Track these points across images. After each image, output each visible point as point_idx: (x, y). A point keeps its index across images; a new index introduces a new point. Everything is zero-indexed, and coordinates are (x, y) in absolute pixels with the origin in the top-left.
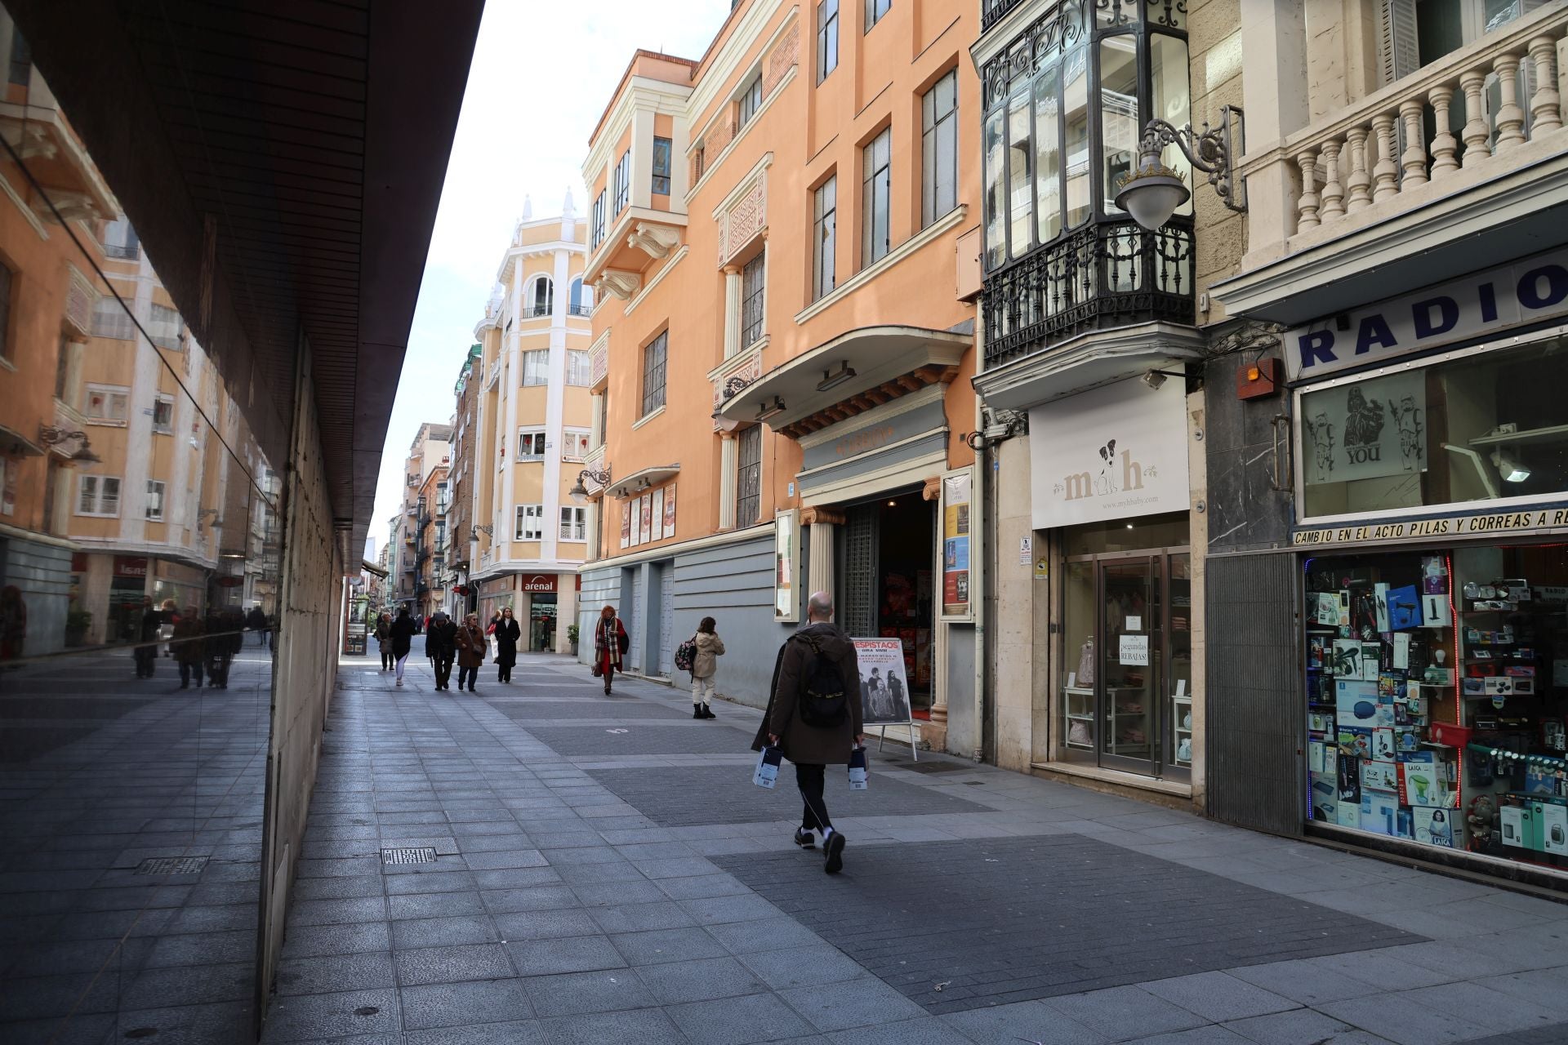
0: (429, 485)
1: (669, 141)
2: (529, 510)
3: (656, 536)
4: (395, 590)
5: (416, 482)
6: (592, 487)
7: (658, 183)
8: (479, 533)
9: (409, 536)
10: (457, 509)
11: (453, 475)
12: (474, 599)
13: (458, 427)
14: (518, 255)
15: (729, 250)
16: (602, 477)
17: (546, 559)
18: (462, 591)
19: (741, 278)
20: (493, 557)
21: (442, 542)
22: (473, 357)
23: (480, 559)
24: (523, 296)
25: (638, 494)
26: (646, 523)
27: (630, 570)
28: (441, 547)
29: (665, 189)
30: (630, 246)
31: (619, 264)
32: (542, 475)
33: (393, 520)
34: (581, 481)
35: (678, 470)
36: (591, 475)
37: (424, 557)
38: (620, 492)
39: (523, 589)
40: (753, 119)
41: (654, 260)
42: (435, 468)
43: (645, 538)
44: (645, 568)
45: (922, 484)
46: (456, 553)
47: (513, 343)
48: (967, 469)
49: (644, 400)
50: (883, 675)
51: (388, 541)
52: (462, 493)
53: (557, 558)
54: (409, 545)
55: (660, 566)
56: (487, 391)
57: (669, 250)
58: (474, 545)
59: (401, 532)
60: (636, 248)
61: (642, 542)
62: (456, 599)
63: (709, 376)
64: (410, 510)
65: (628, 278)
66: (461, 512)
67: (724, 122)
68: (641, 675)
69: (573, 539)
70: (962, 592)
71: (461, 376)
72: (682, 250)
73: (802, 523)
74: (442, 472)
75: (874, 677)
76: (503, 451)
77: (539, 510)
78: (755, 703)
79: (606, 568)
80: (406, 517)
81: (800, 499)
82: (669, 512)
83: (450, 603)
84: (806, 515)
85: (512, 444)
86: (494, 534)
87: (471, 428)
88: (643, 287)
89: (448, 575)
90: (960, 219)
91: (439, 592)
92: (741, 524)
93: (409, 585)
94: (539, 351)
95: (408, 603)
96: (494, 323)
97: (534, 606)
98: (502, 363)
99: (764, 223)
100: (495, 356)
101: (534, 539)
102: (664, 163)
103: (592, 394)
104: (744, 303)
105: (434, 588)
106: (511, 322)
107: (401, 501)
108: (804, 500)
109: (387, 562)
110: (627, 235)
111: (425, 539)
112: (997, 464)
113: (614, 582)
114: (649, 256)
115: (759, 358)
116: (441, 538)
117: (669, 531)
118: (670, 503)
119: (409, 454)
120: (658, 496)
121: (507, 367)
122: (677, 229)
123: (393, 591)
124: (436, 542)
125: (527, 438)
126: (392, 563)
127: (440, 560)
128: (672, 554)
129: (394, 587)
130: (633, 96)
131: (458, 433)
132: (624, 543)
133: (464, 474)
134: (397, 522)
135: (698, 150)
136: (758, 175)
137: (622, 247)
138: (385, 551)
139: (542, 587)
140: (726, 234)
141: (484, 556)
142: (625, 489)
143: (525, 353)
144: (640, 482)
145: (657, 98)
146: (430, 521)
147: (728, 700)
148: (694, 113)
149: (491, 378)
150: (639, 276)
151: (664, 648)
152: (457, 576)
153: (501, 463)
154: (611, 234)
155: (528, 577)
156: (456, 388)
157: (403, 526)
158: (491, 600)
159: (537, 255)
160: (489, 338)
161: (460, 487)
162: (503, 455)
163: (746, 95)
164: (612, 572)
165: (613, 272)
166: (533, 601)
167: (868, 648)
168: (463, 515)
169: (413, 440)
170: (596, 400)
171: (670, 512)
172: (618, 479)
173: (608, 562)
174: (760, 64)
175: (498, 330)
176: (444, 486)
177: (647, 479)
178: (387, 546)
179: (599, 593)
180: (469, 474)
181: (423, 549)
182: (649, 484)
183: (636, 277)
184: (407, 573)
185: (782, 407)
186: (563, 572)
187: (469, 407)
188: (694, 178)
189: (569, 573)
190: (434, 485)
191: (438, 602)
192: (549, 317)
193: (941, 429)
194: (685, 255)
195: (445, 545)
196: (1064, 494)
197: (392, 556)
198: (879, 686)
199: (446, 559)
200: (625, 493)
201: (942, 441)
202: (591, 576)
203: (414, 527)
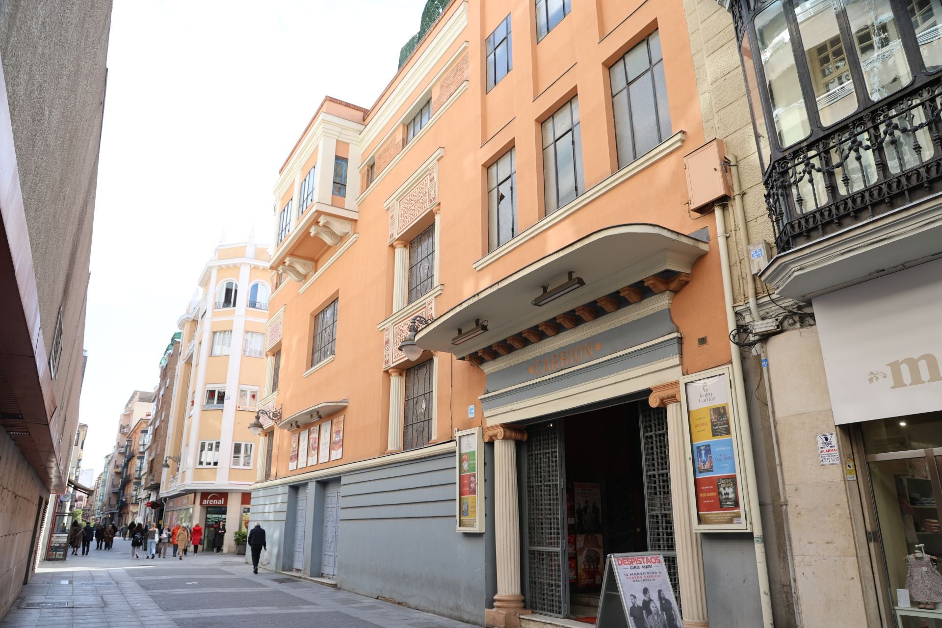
0: (135, 432)
1: (346, 160)
2: (211, 445)
3: (323, 457)
4: (104, 505)
5: (126, 430)
6: (267, 423)
7: (337, 189)
8: (170, 462)
9: (117, 467)
10: (154, 446)
11: (153, 423)
12: (162, 511)
13: (160, 389)
14: (214, 266)
15: (399, 227)
16: (275, 415)
17: (220, 481)
18: (153, 505)
19: (407, 251)
20: (179, 480)
21: (140, 471)
22: (174, 342)
23: (168, 481)
24: (215, 294)
25: (307, 426)
26: (313, 449)
27: (296, 488)
28: (140, 474)
29: (342, 193)
30: (312, 235)
31: (299, 252)
32: (221, 420)
33: (107, 457)
34: (258, 418)
35: (346, 404)
36: (266, 413)
37: (126, 482)
38: (292, 425)
39: (201, 504)
40: (419, 134)
41: (330, 247)
42: (141, 419)
43: (312, 461)
44: (312, 487)
45: (648, 392)
46: (151, 477)
47: (205, 328)
48: (723, 369)
49: (313, 354)
50: (654, 596)
51: (103, 471)
52: (159, 435)
53: (229, 480)
54: (117, 473)
55: (324, 484)
56: (183, 362)
57: (341, 239)
58: (165, 471)
59: (112, 465)
60: (316, 237)
61: (309, 465)
62: (148, 512)
63: (379, 326)
64: (120, 449)
65: (305, 264)
66: (157, 449)
67: (394, 140)
68: (305, 576)
69: (241, 466)
70: (727, 499)
71: (165, 355)
72: (354, 236)
73: (487, 441)
74: (145, 422)
75: (647, 599)
76: (193, 402)
77: (218, 444)
78: (432, 608)
79: (276, 486)
80: (116, 454)
81: (483, 418)
82: (336, 439)
83: (143, 514)
84: (491, 433)
85: (200, 397)
86: (181, 463)
87: (169, 390)
88: (315, 272)
89: (143, 494)
90: (679, 144)
91: (136, 506)
92: (407, 445)
93: (114, 501)
94: (225, 332)
95: (112, 514)
96: (192, 317)
97: (209, 516)
98: (196, 342)
99: (436, 200)
100: (191, 337)
101: (212, 466)
102: (341, 176)
103: (267, 356)
104: (411, 269)
105: (132, 504)
106: (205, 312)
107: (115, 443)
108: (488, 420)
109: (100, 486)
110: (310, 227)
111: (129, 469)
112: (766, 360)
113: (282, 497)
114: (326, 244)
115: (433, 305)
116: (140, 468)
117: (337, 454)
118: (338, 432)
119: (123, 411)
120: (326, 428)
121: (200, 343)
122: (350, 222)
123: (102, 506)
124: (136, 471)
125: (212, 393)
126: (103, 486)
127: (138, 484)
128: (340, 474)
129: (103, 503)
130: (322, 126)
131: (159, 394)
132: (292, 466)
133: (161, 421)
134: (110, 458)
135: (368, 166)
136: (429, 167)
137: (304, 237)
138: (99, 478)
139: (215, 502)
140: (396, 217)
141: (172, 479)
142: (297, 422)
143: (214, 333)
144: (312, 416)
145: (339, 130)
146: (133, 456)
147: (399, 603)
148: (365, 142)
149: (187, 353)
150: (313, 263)
151: (326, 553)
152: (150, 495)
153: (191, 410)
154: (294, 228)
155: (205, 495)
156: (161, 363)
157: (113, 461)
158: (175, 512)
159: (228, 267)
160: (187, 326)
161: (158, 430)
162: (193, 405)
163: (414, 119)
164: (280, 490)
165: (293, 259)
166: (208, 513)
167: (635, 564)
168: (159, 450)
169: (127, 402)
170: (271, 360)
171: (338, 439)
172: (287, 416)
173: (278, 482)
174: (430, 91)
175: (195, 321)
176: (146, 432)
177: (318, 412)
178: (101, 474)
179: (267, 507)
180: (166, 422)
181: (126, 476)
182: (320, 417)
183: (310, 264)
184: (114, 493)
185: (485, 328)
186: (232, 491)
187: (169, 374)
188: (365, 186)
189: (236, 491)
190: (139, 431)
191: (134, 513)
192: (234, 308)
193: (675, 335)
194: (356, 241)
195: (142, 473)
196: (890, 381)
197: (104, 481)
198: (652, 609)
199: (143, 482)
200: (297, 426)
201: (676, 347)
202: (261, 493)
203: (122, 461)
